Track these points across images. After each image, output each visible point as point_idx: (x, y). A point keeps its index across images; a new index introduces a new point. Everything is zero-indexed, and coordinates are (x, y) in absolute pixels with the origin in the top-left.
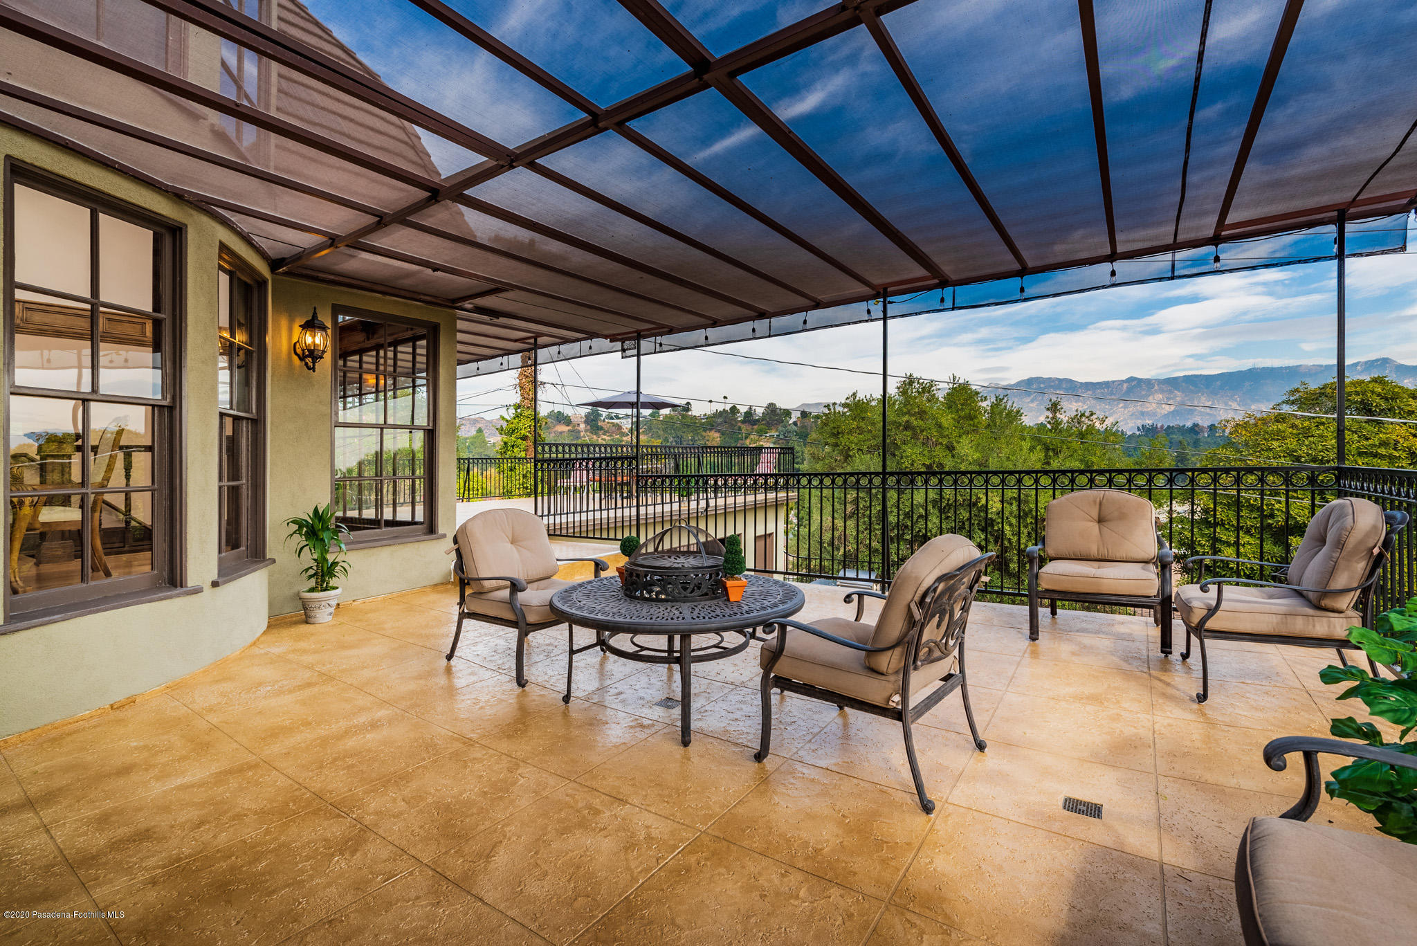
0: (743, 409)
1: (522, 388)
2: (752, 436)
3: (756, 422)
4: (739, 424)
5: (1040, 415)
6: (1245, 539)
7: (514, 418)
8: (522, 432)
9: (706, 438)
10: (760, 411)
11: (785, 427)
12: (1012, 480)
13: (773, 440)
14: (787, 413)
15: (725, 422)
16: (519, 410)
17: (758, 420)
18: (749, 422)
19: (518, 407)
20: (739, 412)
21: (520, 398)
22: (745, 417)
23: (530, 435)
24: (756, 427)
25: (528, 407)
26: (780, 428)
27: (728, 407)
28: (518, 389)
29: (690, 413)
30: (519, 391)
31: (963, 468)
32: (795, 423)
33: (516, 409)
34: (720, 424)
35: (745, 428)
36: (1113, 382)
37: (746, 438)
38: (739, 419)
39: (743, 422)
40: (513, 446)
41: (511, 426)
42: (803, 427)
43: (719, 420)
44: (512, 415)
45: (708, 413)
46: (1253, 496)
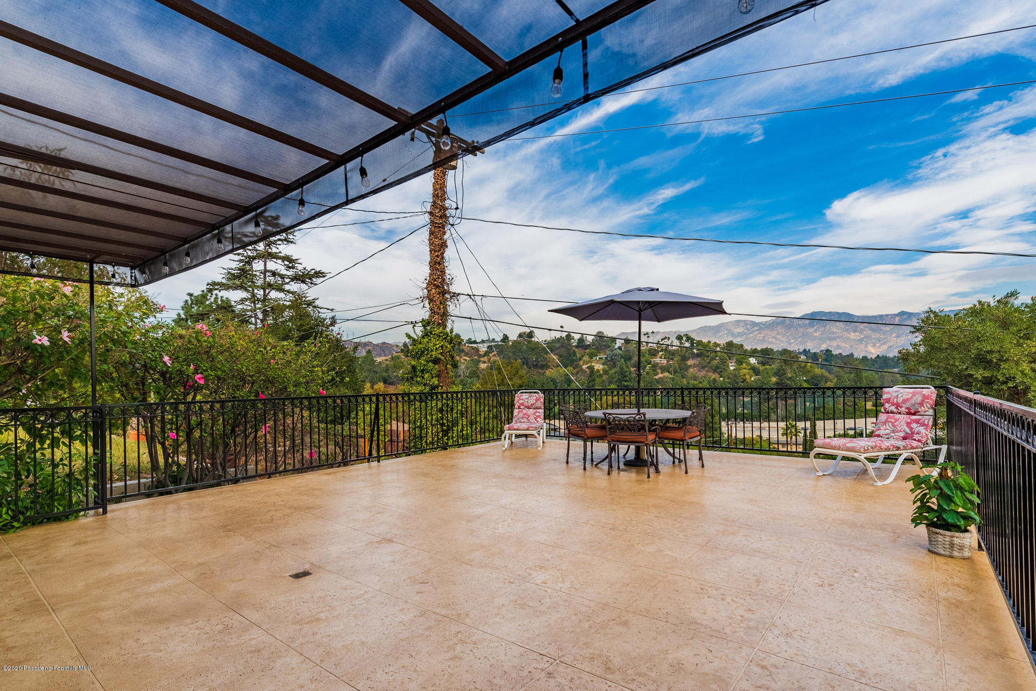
0: (577, 337)
1: (431, 301)
2: (584, 358)
3: (587, 347)
4: (574, 348)
5: (822, 344)
7: (423, 337)
8: (434, 353)
9: (548, 359)
10: (590, 339)
11: (612, 351)
13: (602, 361)
14: (613, 340)
15: (562, 347)
16: (428, 328)
17: (589, 346)
18: (582, 347)
19: (426, 324)
20: (573, 339)
21: (428, 314)
22: (578, 343)
23: (443, 358)
24: (587, 351)
25: (439, 324)
26: (608, 352)
27: (564, 335)
28: (426, 303)
29: (533, 339)
30: (427, 305)
32: (620, 348)
33: (424, 326)
34: (558, 348)
35: (579, 353)
36: (887, 315)
37: (580, 359)
38: (574, 344)
39: (577, 347)
40: (422, 371)
41: (420, 346)
42: (627, 351)
43: (558, 345)
44: (420, 334)
45: (549, 339)
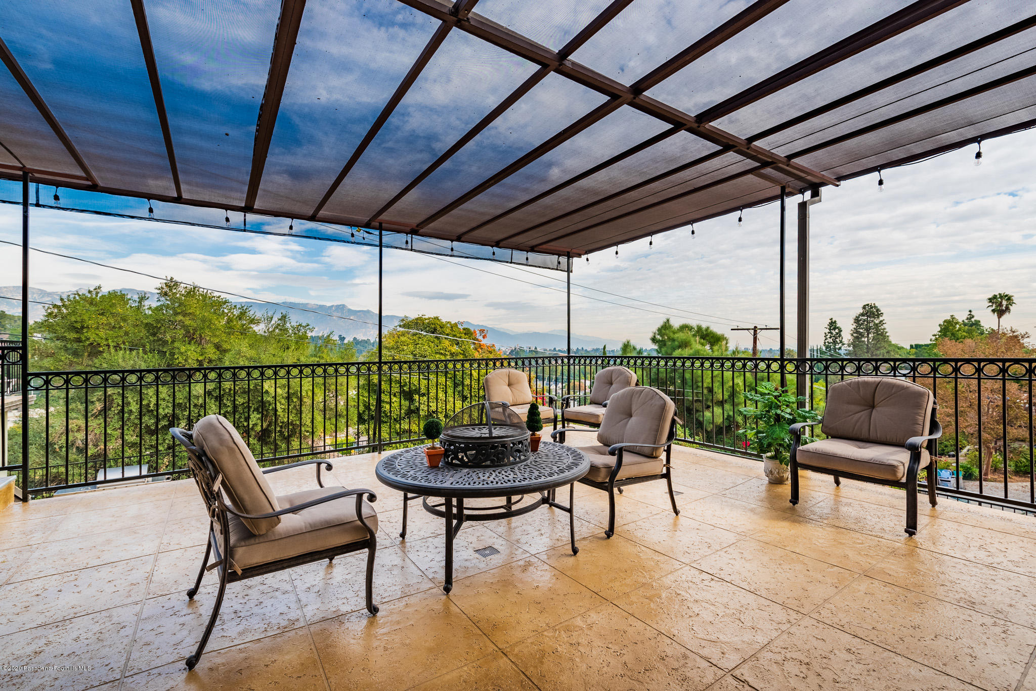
6: (394, 399)
12: (282, 372)
31: (242, 364)
46: (396, 376)
